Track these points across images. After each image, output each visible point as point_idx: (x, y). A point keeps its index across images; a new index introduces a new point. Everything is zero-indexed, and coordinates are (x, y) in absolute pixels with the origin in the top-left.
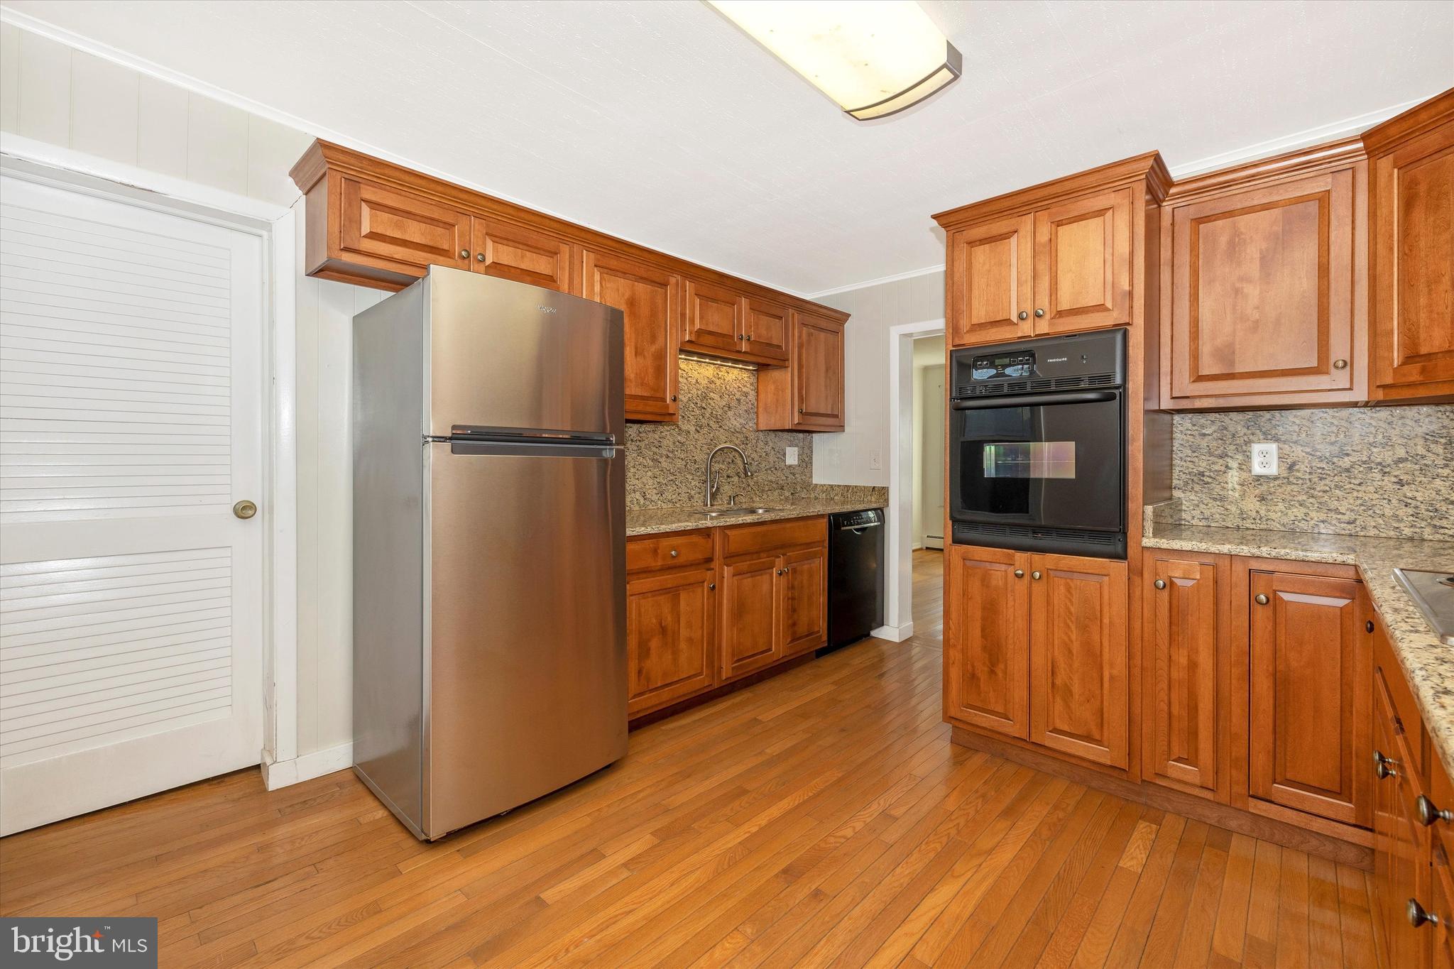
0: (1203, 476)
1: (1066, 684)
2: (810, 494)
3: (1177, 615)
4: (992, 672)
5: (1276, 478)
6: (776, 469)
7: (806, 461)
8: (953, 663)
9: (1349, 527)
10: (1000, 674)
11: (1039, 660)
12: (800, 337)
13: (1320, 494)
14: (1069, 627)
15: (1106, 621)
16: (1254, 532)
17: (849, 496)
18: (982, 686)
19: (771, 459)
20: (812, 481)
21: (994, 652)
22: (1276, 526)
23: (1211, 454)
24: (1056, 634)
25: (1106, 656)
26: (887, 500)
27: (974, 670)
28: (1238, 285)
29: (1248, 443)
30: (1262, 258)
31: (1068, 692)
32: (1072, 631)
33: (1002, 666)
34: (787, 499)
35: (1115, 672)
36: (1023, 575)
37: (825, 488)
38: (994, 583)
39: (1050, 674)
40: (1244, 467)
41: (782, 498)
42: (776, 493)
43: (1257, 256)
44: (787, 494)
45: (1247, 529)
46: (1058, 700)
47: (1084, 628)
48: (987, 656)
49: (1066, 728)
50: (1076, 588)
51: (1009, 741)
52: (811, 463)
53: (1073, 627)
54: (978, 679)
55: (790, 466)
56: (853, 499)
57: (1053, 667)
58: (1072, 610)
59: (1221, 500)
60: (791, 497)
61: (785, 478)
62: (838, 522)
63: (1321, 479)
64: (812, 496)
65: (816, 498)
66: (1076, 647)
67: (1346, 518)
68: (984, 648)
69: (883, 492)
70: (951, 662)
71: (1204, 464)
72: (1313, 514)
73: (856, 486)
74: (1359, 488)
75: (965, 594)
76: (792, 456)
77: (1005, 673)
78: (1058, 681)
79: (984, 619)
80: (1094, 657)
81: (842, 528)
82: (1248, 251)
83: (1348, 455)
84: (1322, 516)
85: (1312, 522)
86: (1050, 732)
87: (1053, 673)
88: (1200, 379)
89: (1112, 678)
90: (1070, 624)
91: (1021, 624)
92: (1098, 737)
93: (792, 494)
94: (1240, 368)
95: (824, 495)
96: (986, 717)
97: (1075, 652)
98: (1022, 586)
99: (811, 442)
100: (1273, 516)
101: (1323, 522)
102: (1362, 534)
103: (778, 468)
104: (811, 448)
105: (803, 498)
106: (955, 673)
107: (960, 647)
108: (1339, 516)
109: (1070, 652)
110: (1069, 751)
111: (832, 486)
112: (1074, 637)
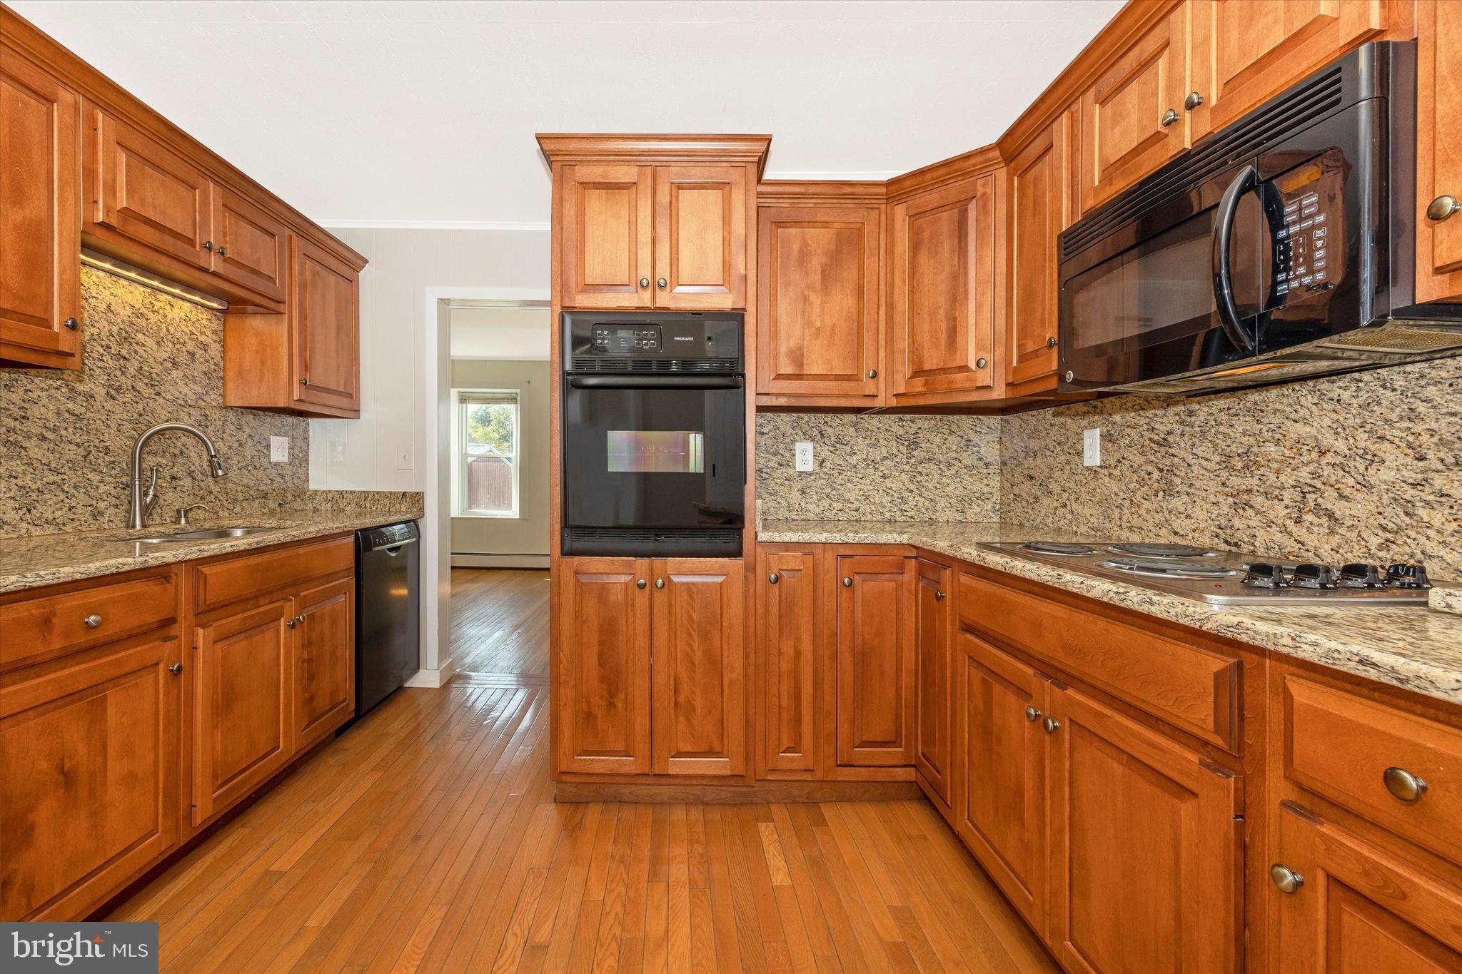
0: (762, 472)
1: (689, 701)
2: (306, 505)
3: (787, 609)
4: (611, 705)
5: (811, 474)
6: (255, 468)
7: (300, 458)
8: (565, 704)
9: (856, 514)
10: (620, 705)
11: (661, 679)
12: (302, 272)
13: (839, 487)
14: (691, 636)
15: (725, 624)
16: (796, 523)
17: (368, 505)
18: (599, 723)
19: (249, 451)
20: (308, 487)
21: (612, 680)
22: (811, 516)
23: (768, 452)
24: (679, 647)
25: (725, 661)
26: (422, 509)
27: (589, 707)
28: (806, 293)
29: (793, 442)
30: (823, 272)
31: (690, 705)
32: (694, 642)
33: (622, 696)
34: (272, 512)
35: (734, 676)
36: (645, 584)
37: (330, 496)
38: (612, 598)
39: (672, 693)
40: (790, 464)
41: (265, 511)
42: (256, 504)
43: (819, 268)
44: (272, 505)
45: (793, 520)
46: (681, 719)
47: (705, 636)
48: (605, 687)
49: (689, 749)
50: (698, 593)
51: (629, 780)
52: (307, 461)
53: (695, 635)
54: (595, 717)
55: (277, 464)
56: (374, 509)
57: (675, 680)
58: (695, 617)
59: (775, 495)
60: (278, 509)
61: (269, 482)
62: (365, 540)
63: (840, 474)
64: (310, 506)
65: (316, 510)
66: (698, 658)
67: (853, 507)
68: (603, 679)
69: (417, 499)
70: (562, 704)
71: (762, 462)
72: (835, 504)
73: (378, 493)
74: (861, 481)
75: (578, 616)
76: (279, 450)
77: (626, 701)
78: (681, 699)
79: (601, 643)
80: (715, 664)
81: (375, 549)
82: (813, 263)
83: (855, 453)
84: (840, 506)
85: (834, 511)
86: (672, 757)
87: (676, 691)
88: (779, 377)
89: (731, 682)
90: (693, 633)
91: (642, 641)
92: (719, 749)
93: (280, 505)
94: (807, 371)
95: (330, 504)
96: (604, 760)
97: (697, 663)
98: (641, 599)
99: (306, 431)
100: (810, 507)
101: (841, 510)
102: (863, 519)
103: (258, 466)
104: (306, 439)
105: (296, 511)
106: (566, 717)
107: (572, 683)
108: (850, 505)
109: (692, 663)
110: (691, 772)
111: (341, 493)
112: (696, 647)
